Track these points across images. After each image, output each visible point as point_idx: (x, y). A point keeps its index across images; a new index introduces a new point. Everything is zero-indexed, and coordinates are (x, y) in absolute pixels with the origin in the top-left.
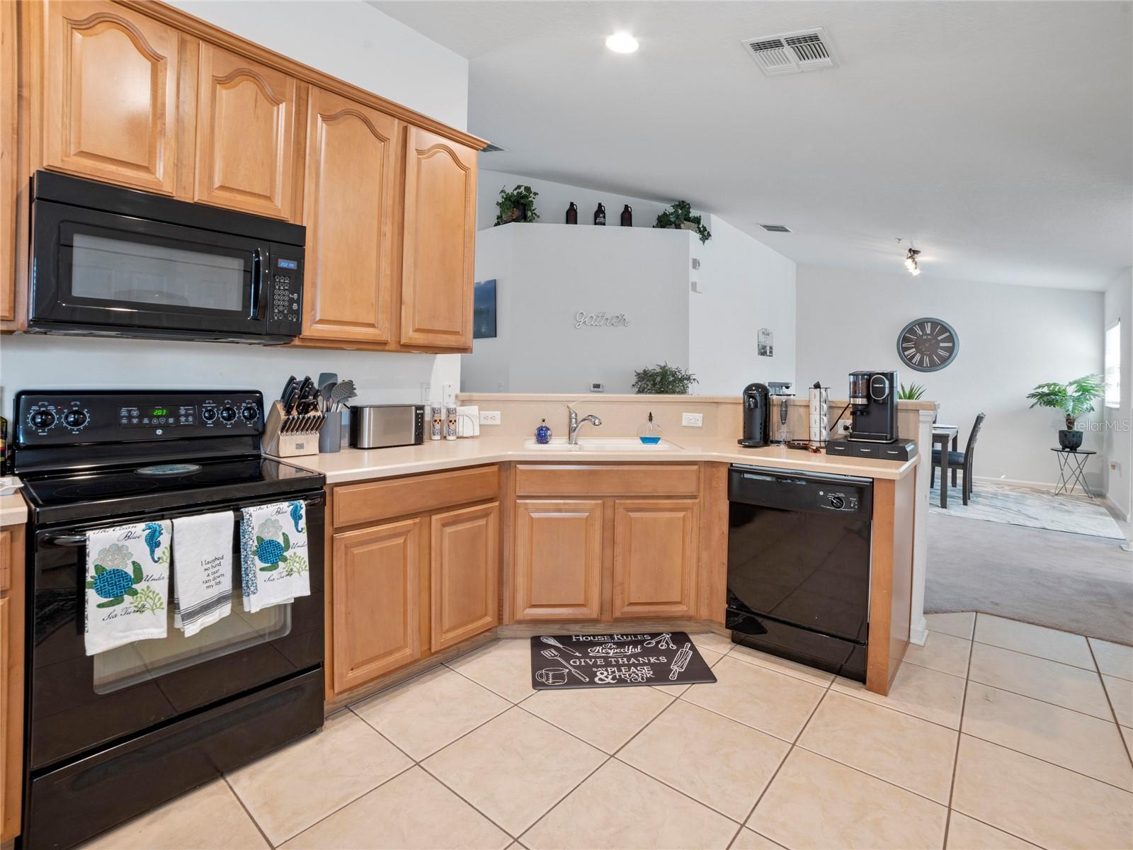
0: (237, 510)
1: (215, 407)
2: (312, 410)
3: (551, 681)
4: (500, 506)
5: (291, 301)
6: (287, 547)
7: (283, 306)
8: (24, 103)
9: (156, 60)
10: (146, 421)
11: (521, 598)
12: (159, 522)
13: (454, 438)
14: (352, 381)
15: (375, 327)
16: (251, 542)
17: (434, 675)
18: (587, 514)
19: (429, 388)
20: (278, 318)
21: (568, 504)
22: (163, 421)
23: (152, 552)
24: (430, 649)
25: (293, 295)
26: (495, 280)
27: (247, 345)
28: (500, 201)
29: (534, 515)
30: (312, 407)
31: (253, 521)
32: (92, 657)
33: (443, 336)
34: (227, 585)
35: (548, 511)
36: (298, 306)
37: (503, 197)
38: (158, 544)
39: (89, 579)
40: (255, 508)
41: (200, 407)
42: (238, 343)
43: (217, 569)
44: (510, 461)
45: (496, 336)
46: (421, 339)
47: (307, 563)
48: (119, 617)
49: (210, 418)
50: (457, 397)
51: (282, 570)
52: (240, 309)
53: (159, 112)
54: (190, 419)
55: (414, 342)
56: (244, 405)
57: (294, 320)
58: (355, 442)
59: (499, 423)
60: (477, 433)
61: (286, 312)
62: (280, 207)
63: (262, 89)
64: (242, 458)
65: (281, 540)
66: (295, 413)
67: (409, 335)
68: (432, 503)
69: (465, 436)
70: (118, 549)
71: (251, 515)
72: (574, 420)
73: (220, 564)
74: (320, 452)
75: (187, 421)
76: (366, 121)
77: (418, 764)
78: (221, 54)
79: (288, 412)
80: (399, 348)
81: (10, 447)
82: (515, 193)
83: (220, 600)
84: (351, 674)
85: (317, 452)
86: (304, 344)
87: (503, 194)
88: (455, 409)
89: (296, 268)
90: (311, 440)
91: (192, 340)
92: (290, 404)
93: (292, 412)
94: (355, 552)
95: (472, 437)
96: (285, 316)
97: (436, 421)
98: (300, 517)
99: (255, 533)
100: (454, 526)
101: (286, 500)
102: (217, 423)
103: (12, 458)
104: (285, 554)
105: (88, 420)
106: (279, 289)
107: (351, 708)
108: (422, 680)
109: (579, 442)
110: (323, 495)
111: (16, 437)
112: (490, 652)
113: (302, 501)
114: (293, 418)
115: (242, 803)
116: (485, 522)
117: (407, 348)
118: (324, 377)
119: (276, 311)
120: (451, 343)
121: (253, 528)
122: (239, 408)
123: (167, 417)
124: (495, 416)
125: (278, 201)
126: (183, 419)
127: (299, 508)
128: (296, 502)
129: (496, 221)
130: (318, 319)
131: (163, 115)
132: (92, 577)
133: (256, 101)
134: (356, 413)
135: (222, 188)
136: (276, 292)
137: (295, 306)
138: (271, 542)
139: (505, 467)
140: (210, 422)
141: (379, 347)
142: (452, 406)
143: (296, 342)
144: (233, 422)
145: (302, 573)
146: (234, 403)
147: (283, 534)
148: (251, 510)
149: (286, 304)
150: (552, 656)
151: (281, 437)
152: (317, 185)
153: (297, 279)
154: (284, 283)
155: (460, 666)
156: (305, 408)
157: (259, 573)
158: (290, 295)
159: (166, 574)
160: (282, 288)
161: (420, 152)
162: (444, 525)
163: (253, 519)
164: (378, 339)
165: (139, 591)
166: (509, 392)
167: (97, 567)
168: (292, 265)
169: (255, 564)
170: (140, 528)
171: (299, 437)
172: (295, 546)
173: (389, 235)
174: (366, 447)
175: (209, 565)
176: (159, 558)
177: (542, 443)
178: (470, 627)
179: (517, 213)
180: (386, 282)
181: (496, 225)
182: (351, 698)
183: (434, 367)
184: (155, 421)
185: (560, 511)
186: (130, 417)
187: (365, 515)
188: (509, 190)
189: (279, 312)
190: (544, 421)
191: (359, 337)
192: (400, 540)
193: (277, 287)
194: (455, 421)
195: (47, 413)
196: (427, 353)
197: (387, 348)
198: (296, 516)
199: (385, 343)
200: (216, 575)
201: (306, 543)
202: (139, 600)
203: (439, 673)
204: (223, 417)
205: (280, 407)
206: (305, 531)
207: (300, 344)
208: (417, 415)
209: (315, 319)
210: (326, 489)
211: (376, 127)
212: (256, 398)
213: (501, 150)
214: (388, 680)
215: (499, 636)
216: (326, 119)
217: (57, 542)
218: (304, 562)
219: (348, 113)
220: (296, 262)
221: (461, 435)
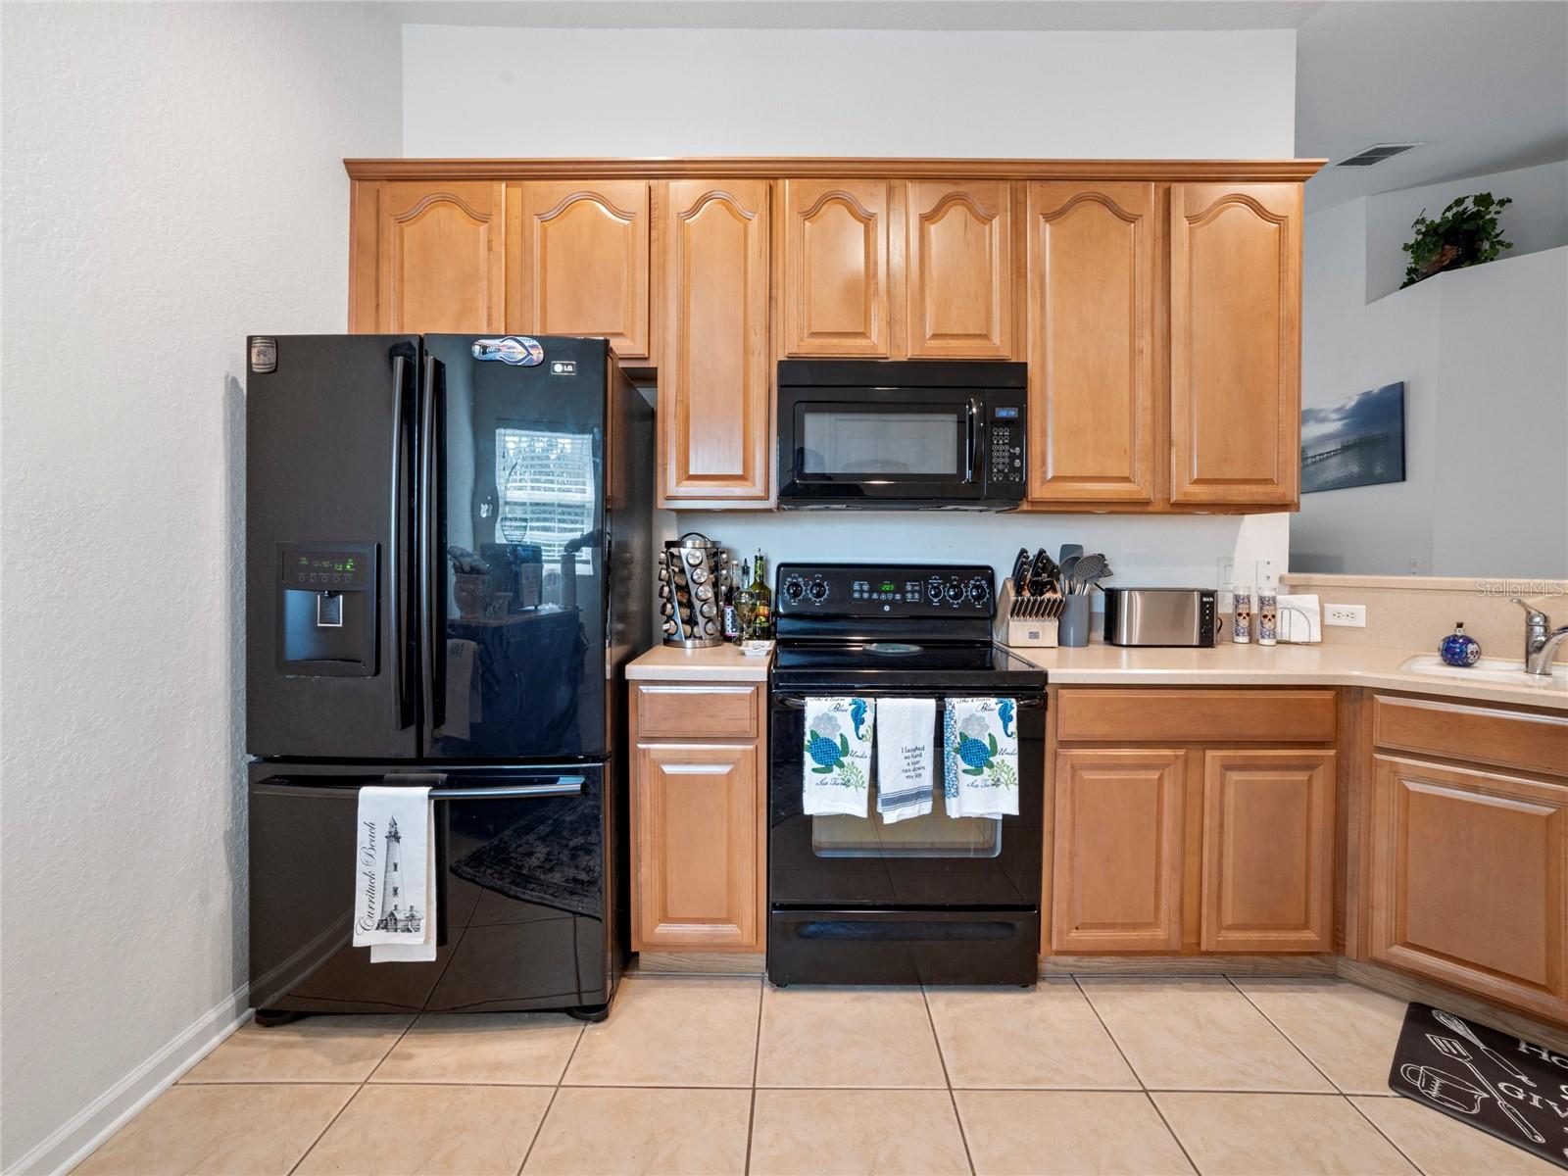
0: (940, 699)
1: (941, 584)
2: (1048, 591)
3: (1435, 1093)
4: (1338, 759)
5: (1013, 457)
6: (994, 752)
7: (1004, 464)
8: (773, 303)
9: (868, 221)
10: (875, 596)
11: (1381, 920)
12: (864, 699)
13: (1272, 642)
14: (1103, 556)
15: (1131, 482)
16: (953, 738)
17: (1206, 986)
18: (1552, 810)
19: (1231, 566)
20: (998, 479)
21: (1492, 780)
22: (890, 596)
23: (857, 729)
24: (1199, 944)
25: (1014, 449)
26: (1402, 384)
27: (978, 513)
28: (1411, 242)
29: (1412, 786)
30: (1049, 587)
31: (956, 714)
32: (811, 817)
33: (1242, 487)
34: (927, 780)
35: (1445, 785)
36: (1022, 462)
37: (1419, 232)
38: (862, 722)
39: (806, 743)
40: (959, 700)
41: (927, 583)
42: (966, 510)
43: (917, 759)
44: (1362, 688)
45: (1404, 479)
46: (1203, 493)
47: (1017, 776)
48: (829, 785)
49: (935, 596)
50: (1281, 579)
51: (987, 778)
52: (954, 472)
53: (872, 273)
54: (917, 596)
55: (1193, 499)
56: (972, 582)
57: (1017, 480)
58: (1111, 636)
59: (1364, 625)
60: (1316, 637)
61: (1006, 470)
62: (998, 344)
63: (971, 209)
64: (970, 644)
65: (986, 742)
66: (1027, 594)
67: (1183, 487)
68: (1205, 731)
69: (1293, 640)
70: (827, 719)
71: (953, 707)
72: (1539, 630)
73: (920, 755)
74: (1059, 645)
75: (913, 598)
76: (1105, 202)
77: (1146, 1091)
78: (927, 186)
79: (1019, 592)
80: (1169, 509)
81: (773, 614)
82: (1449, 215)
83: (917, 796)
84: (1074, 934)
85: (1056, 644)
86: (1034, 509)
87: (1419, 226)
88: (1274, 599)
89: (1017, 416)
90: (1048, 629)
91: (917, 510)
92: (1019, 583)
93: (1024, 593)
94: (1086, 777)
95: (1307, 644)
96: (1006, 476)
97: (1240, 615)
98: (1011, 719)
99: (959, 728)
100: (1247, 773)
101: (996, 695)
102: (943, 601)
103: (775, 624)
104: (991, 759)
105: (827, 592)
106: (998, 444)
107: (1077, 980)
108: (1187, 985)
109: (1555, 672)
110: (1045, 697)
111: (777, 606)
112: (1316, 992)
113: (1013, 700)
114: (1023, 601)
115: (932, 1026)
116: (1306, 778)
117: (1185, 508)
118: (1066, 549)
119: (995, 470)
120: (1257, 498)
121: (955, 722)
122: (967, 586)
123: (894, 592)
124: (1353, 614)
125: (996, 339)
126: (909, 595)
127: (1009, 708)
128: (1006, 700)
129: (1405, 279)
130: (1050, 476)
131: (876, 274)
132: (809, 741)
133: (966, 226)
134: (1113, 597)
135: (935, 336)
136: (994, 448)
137: (1017, 463)
138: (976, 742)
139: (1346, 696)
140: (935, 600)
141: (1138, 509)
142: (1267, 593)
143: (1025, 506)
144: (960, 601)
145: (1010, 786)
146: (960, 581)
147: (990, 735)
148: (955, 701)
149: (1007, 460)
150: (1450, 1053)
151: (1011, 623)
152: (1043, 307)
153: (1018, 428)
154: (1004, 436)
155: (1255, 991)
156: (1038, 588)
157: (962, 776)
158: (1012, 450)
159: (869, 753)
160: (1001, 442)
161: (1193, 219)
162: (1228, 767)
163: (956, 711)
164: (1135, 497)
165: (846, 765)
166: (1431, 575)
167: (812, 731)
168: (1012, 413)
169: (957, 764)
170: (847, 702)
171: (1032, 624)
172: (1004, 752)
173: (1147, 352)
174: (1125, 643)
175: (909, 754)
176: (863, 736)
177: (1454, 665)
178: (1274, 936)
179: (1452, 252)
180: (1144, 418)
181: (1405, 285)
182: (1079, 967)
183: (1241, 534)
184: (883, 597)
185: (1475, 789)
186: (861, 591)
187: (1101, 730)
188: (1435, 216)
189: (999, 471)
190: (1460, 625)
191: (1113, 496)
192: (1154, 775)
193: (995, 442)
194: (1274, 617)
195: (797, 585)
196: (1226, 514)
197: (1150, 509)
198: (1005, 718)
199: (1147, 503)
200: (917, 766)
201: (1017, 751)
202: (847, 773)
203: (1216, 986)
204: (950, 596)
205: (1010, 585)
206: (1015, 736)
207: (1030, 509)
208: (1203, 604)
209: (1045, 477)
210: (1048, 689)
211: (1120, 206)
212: (986, 573)
213: (1409, 148)
214: (1133, 964)
215: (1340, 974)
216: (1049, 217)
217: (787, 703)
218: (1014, 774)
219: (1077, 200)
220: (1017, 409)
221: (1286, 638)
